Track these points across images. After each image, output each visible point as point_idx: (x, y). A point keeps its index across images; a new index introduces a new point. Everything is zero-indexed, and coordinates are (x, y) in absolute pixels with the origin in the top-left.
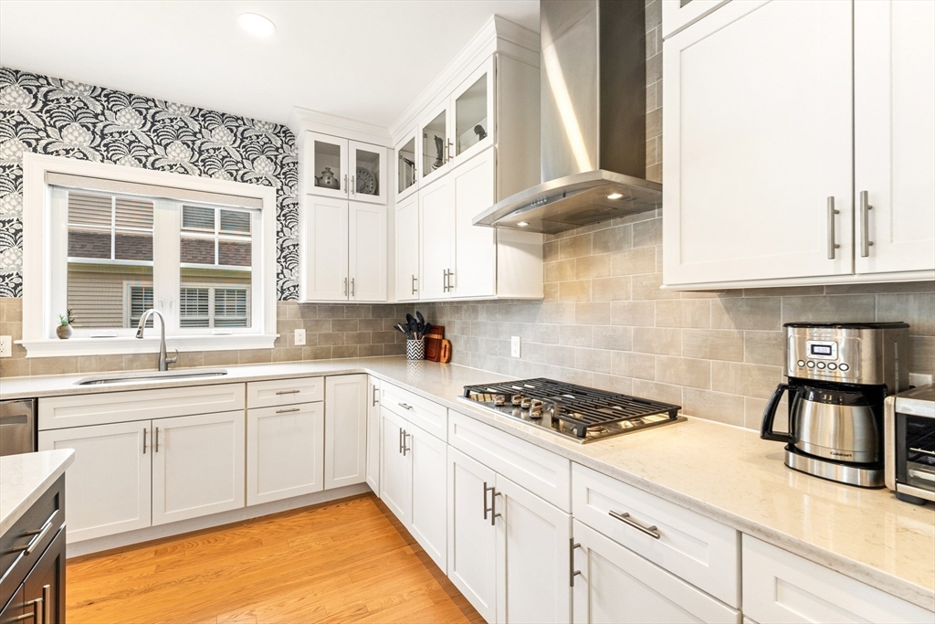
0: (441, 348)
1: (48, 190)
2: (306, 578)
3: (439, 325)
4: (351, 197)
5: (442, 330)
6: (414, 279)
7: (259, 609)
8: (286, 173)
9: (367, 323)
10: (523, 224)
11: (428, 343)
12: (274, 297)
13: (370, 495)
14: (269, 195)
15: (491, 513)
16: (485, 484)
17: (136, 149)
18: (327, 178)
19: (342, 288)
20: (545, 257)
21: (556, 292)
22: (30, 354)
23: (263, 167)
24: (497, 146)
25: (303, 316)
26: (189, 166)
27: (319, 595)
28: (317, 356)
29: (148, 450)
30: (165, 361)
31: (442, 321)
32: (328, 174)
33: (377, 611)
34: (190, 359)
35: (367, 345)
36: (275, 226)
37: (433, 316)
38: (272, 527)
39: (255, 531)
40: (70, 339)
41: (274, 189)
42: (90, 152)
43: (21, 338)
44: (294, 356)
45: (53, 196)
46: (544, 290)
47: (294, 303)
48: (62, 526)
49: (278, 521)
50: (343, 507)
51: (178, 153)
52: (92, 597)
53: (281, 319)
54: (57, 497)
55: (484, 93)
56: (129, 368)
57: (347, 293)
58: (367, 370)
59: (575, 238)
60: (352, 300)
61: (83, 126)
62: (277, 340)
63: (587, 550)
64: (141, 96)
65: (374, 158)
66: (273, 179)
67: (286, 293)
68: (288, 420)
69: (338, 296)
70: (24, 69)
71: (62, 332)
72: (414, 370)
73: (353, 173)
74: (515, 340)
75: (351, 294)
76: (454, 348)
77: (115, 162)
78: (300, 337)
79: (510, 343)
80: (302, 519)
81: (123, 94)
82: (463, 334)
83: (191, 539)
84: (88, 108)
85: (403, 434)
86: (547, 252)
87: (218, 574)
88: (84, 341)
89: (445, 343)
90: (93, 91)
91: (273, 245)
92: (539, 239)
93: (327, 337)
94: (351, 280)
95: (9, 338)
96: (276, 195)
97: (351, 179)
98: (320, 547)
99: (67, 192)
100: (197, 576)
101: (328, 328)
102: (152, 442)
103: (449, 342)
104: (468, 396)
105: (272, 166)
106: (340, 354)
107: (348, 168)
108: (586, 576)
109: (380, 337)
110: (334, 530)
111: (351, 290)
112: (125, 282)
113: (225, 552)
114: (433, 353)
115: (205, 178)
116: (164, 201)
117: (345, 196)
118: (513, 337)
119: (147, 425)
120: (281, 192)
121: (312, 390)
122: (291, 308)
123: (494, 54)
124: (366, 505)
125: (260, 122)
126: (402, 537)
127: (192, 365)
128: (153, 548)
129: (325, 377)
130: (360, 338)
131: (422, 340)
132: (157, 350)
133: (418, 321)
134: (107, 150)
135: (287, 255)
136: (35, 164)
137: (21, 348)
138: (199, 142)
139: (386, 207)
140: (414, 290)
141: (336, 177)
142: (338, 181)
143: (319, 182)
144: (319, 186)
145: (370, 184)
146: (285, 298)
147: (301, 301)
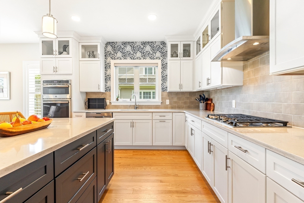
0: (211, 106)
1: (115, 68)
2: (164, 165)
3: (211, 98)
4: (181, 59)
5: (211, 100)
6: (200, 83)
7: (152, 168)
8: (164, 55)
9: (187, 98)
10: (229, 59)
11: (207, 104)
12: (161, 91)
13: (186, 150)
14: (159, 62)
15: (210, 151)
16: (208, 142)
17: (130, 55)
18: (174, 54)
19: (178, 87)
20: (243, 70)
21: (247, 83)
22: (112, 104)
23: (158, 54)
24: (222, 34)
25: (168, 96)
26: (141, 57)
27: (167, 169)
29: (132, 127)
30: (136, 107)
31: (212, 97)
32: (175, 53)
33: (181, 176)
35: (188, 105)
36: (161, 70)
37: (209, 95)
38: (158, 152)
39: (154, 152)
40: (119, 101)
41: (161, 60)
42: (122, 58)
43: (110, 101)
44: (166, 107)
45: (116, 68)
46: (243, 82)
47: (166, 92)
48: (113, 133)
49: (160, 151)
50: (178, 151)
51: (139, 54)
52: (121, 157)
53: (163, 97)
54: (112, 126)
55: (218, 17)
57: (180, 89)
58: (185, 112)
59: (254, 61)
60: (182, 90)
61: (120, 52)
62: (162, 103)
63: (231, 160)
65: (189, 45)
66: (160, 57)
67: (164, 89)
68: (163, 124)
69: (177, 90)
70: (111, 42)
71: (117, 100)
72: (202, 113)
73: (182, 51)
74: (234, 102)
75: (181, 89)
76: (215, 106)
77: (126, 59)
78: (168, 102)
79: (232, 102)
80: (166, 152)
81: (128, 42)
82: (218, 101)
83: (140, 151)
84: (121, 47)
85: (192, 129)
86: (244, 68)
87: (145, 159)
88: (123, 101)
89: (212, 104)
90: (122, 43)
91: (160, 76)
92: (241, 64)
93: (175, 102)
94: (181, 85)
95: (109, 100)
96: (161, 62)
97: (181, 53)
98: (169, 159)
99: (118, 68)
100: (140, 158)
101: (175, 99)
102: (132, 125)
103: (214, 104)
104: (208, 117)
105: (160, 54)
106: (179, 108)
107: (180, 50)
108: (231, 168)
109: (192, 103)
110: (174, 156)
111: (181, 88)
113: (147, 155)
114: (208, 108)
115: (144, 60)
116: (136, 67)
117: (179, 59)
118: (233, 100)
119: (131, 121)
120: (163, 61)
121: (169, 116)
122: (165, 94)
123: (221, 2)
124: (184, 152)
125: (157, 42)
126: (193, 162)
127: (142, 109)
128: (133, 151)
129: (172, 113)
130: (185, 103)
131: (205, 103)
132: (134, 104)
133: (204, 97)
134: (125, 57)
135: (164, 78)
136: (113, 62)
137: (110, 103)
138: (143, 51)
139: (192, 61)
140: (200, 86)
141: (177, 54)
142: (177, 55)
143: (172, 56)
144: (172, 57)
145: (188, 54)
146: (164, 91)
147: (168, 91)
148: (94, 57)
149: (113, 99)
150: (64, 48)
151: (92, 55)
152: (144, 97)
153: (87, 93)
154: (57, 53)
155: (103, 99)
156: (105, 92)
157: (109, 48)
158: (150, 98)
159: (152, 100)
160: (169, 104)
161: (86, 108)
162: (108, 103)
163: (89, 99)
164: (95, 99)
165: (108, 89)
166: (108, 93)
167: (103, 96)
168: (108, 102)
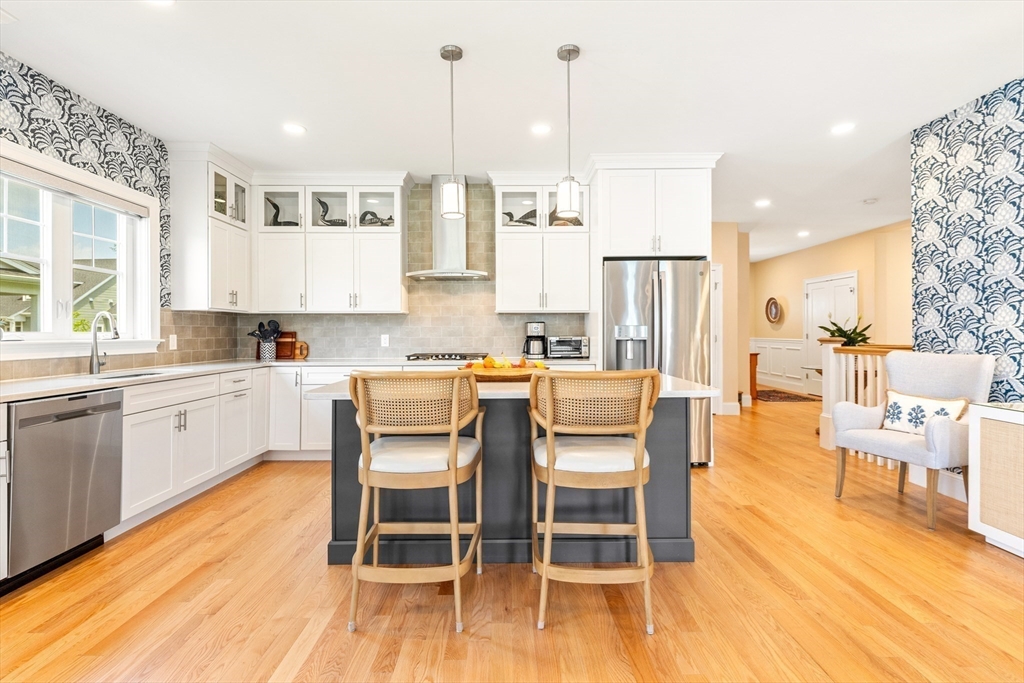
0: (295, 348)
5: (293, 335)
17: (57, 140)
21: (418, 311)
25: (175, 323)
28: (184, 360)
30: (99, 364)
42: (20, 135)
44: (170, 359)
47: (168, 310)
51: (88, 151)
53: (163, 324)
61: (13, 105)
62: (160, 345)
64: (60, 85)
67: (165, 299)
75: (233, 304)
77: (41, 151)
78: (173, 342)
79: (379, 339)
81: (45, 78)
84: (17, 86)
89: (299, 344)
90: (21, 68)
94: (235, 293)
104: (409, 359)
109: (219, 342)
118: (383, 336)
122: (168, 316)
134: (34, 136)
135: (163, 264)
146: (162, 305)
160: (175, 348)
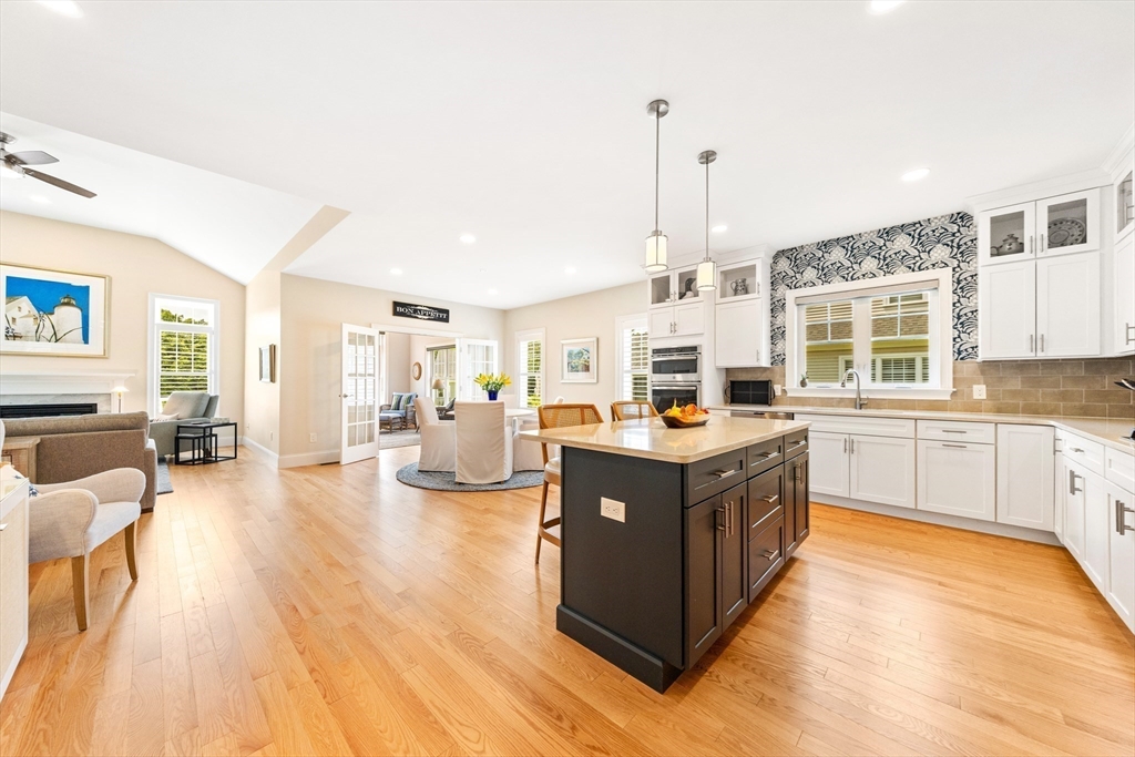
1: (796, 308)
4: (1042, 255)
6: (1128, 328)
8: (964, 251)
9: (1077, 380)
12: (950, 358)
14: (945, 276)
16: (1118, 502)
18: (1008, 245)
22: (789, 395)
23: (940, 253)
25: (983, 374)
26: (876, 271)
27: (964, 568)
28: (1001, 410)
29: (848, 451)
30: (860, 404)
32: (1010, 241)
33: (1016, 594)
34: (878, 404)
35: (1077, 404)
36: (950, 299)
40: (807, 387)
41: (951, 269)
42: (816, 280)
43: (785, 386)
45: (798, 310)
53: (958, 376)
54: (805, 437)
56: (838, 406)
57: (1034, 349)
58: (1052, 423)
60: (1041, 355)
62: (954, 394)
66: (949, 261)
68: (955, 453)
69: (1023, 352)
70: (787, 248)
71: (803, 384)
73: (1043, 231)
78: (980, 392)
85: (1073, 477)
88: (815, 389)
91: (949, 315)
94: (1039, 337)
95: (780, 386)
96: (952, 273)
97: (1039, 237)
98: (979, 553)
99: (805, 307)
102: (850, 447)
105: (949, 250)
106: (1033, 410)
107: (1035, 228)
111: (1039, 347)
112: (840, 357)
115: (889, 276)
116: (860, 299)
117: (1031, 256)
119: (846, 436)
120: (957, 269)
121: (980, 433)
122: (968, 367)
124: (1054, 554)
125: (937, 218)
127: (879, 408)
132: (854, 396)
134: (825, 277)
135: (964, 321)
136: (791, 296)
137: (784, 391)
138: (883, 253)
139: (1098, 253)
140: (1128, 340)
141: (1019, 241)
142: (1022, 244)
143: (997, 251)
144: (998, 255)
145: (1076, 232)
146: (962, 359)
147: (979, 359)
148: (747, 292)
149: (790, 382)
150: (688, 284)
151: (742, 288)
152: (886, 378)
153: (728, 371)
154: (677, 296)
155: (767, 382)
156: (769, 366)
157: (784, 265)
158: (911, 378)
159: (918, 385)
160: (985, 397)
161: (726, 402)
162: (778, 392)
163: (732, 383)
164: (747, 383)
165: (778, 359)
166: (777, 368)
167: (764, 375)
168: (777, 389)
